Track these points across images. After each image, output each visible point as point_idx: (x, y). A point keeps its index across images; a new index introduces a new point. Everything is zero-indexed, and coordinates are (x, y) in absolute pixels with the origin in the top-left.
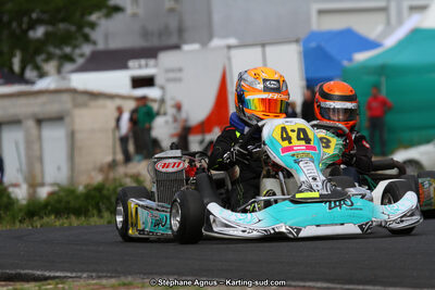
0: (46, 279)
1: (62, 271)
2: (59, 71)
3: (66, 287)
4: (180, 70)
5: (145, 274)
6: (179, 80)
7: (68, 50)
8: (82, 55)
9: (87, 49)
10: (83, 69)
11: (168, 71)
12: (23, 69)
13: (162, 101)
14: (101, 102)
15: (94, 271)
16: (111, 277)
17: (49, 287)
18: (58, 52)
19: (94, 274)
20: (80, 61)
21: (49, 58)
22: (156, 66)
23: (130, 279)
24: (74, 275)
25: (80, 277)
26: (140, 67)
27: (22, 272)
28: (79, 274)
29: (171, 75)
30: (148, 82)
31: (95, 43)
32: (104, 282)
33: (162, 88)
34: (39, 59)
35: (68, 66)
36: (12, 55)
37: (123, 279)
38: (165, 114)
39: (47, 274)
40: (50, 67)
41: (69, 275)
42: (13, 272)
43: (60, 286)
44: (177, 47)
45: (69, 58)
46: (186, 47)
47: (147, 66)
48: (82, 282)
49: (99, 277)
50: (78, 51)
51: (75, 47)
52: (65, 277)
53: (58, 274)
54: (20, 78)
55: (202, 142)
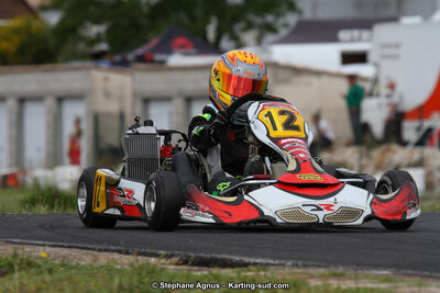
0: (246, 265)
1: (263, 257)
2: (259, 42)
3: (269, 274)
4: (397, 46)
5: (358, 266)
6: (395, 57)
7: (270, 18)
8: (286, 25)
9: (292, 19)
10: (286, 41)
11: (384, 46)
12: (218, 38)
13: (375, 81)
14: (305, 79)
15: (299, 259)
16: (319, 266)
17: (249, 274)
18: (258, 20)
19: (300, 263)
20: (283, 32)
21: (249, 26)
22: (369, 40)
23: (341, 270)
24: (277, 262)
25: (284, 265)
26: (352, 41)
27: (218, 256)
28: (283, 262)
29: (387, 51)
30: (360, 58)
31: (300, 12)
32: (311, 271)
33: (376, 65)
34: (238, 27)
35: (270, 37)
36: (207, 22)
37: (333, 270)
38: (378, 95)
39: (246, 260)
40: (249, 37)
41: (272, 262)
42: (208, 256)
43: (262, 273)
44: (394, 19)
45: (271, 29)
46: (406, 20)
47: (360, 40)
48: (287, 270)
49: (305, 266)
50: (281, 21)
51: (278, 15)
52: (267, 264)
53: (258, 261)
54: (215, 49)
55: (419, 129)
